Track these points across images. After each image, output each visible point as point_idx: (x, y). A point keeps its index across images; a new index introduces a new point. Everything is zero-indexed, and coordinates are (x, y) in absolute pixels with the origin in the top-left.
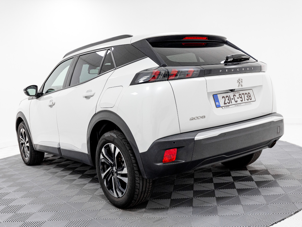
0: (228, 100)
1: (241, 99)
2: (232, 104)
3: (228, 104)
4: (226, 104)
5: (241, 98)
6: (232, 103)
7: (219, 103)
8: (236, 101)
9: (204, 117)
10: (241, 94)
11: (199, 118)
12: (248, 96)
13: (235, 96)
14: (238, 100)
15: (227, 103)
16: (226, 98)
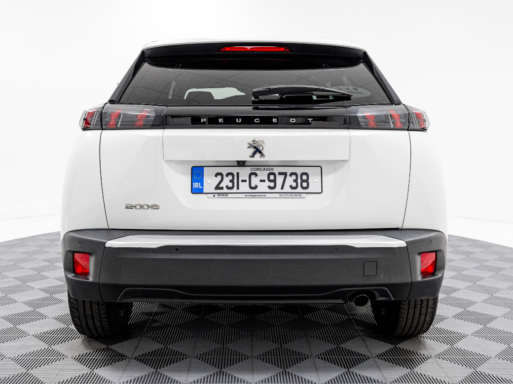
0: (232, 181)
1: (272, 184)
2: (238, 191)
3: (225, 190)
4: (222, 188)
5: (274, 181)
6: (238, 188)
7: (202, 185)
8: (253, 185)
9: (155, 207)
10: (277, 174)
11: (146, 207)
12: (299, 181)
13: (253, 177)
14: (260, 185)
15: (225, 188)
16: (225, 177)
